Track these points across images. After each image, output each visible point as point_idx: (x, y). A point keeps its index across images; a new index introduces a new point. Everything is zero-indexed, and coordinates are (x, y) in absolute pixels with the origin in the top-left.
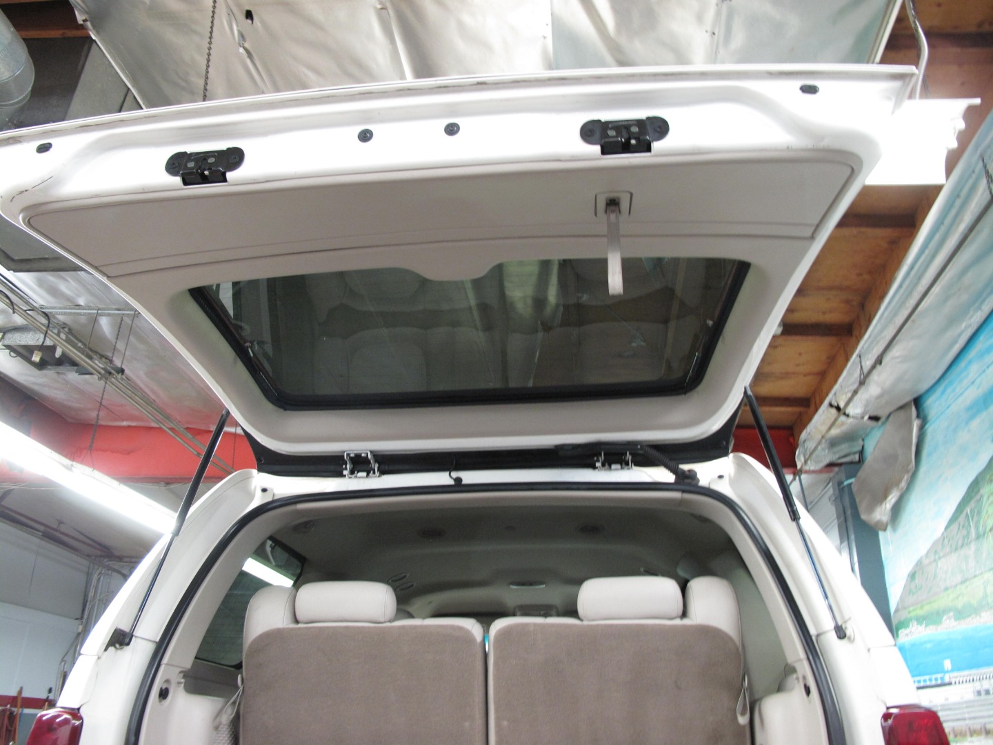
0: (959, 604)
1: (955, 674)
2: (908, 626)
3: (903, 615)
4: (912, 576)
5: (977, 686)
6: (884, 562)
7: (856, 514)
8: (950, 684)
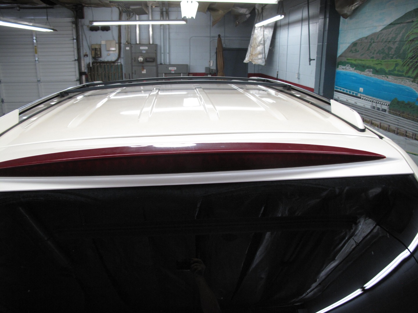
0: (378, 67)
1: (364, 95)
2: (345, 66)
3: (344, 59)
4: (355, 44)
5: (374, 104)
6: (340, 32)
7: (333, 7)
8: (360, 98)
